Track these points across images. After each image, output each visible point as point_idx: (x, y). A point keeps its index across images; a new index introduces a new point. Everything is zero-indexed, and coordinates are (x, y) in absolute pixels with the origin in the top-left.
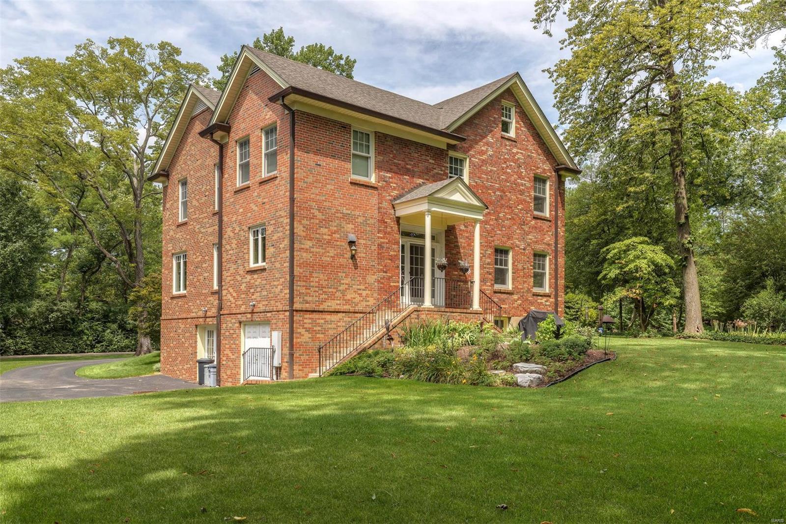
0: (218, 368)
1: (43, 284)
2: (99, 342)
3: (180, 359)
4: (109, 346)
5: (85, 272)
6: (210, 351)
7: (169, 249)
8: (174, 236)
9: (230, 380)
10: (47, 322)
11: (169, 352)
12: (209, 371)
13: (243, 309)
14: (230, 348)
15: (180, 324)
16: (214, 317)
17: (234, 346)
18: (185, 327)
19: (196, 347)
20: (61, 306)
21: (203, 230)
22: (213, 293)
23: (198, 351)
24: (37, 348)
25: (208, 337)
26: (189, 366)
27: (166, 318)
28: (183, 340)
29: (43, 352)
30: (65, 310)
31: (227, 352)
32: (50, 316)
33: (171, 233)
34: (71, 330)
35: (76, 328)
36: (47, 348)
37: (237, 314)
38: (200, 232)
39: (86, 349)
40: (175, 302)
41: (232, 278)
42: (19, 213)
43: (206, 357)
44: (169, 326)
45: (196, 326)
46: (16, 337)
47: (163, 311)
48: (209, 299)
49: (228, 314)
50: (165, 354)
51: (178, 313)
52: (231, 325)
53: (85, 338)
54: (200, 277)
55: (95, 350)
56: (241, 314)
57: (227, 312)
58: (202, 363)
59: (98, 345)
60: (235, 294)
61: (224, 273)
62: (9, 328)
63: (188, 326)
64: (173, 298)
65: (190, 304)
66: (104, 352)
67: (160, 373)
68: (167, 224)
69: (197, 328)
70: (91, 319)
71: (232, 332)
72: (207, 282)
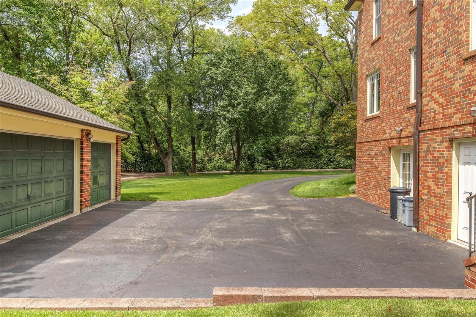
0: (416, 202)
1: (299, 125)
2: (331, 162)
3: (373, 183)
4: (338, 165)
5: (323, 117)
6: (405, 177)
7: (364, 72)
8: (368, 56)
9: (434, 223)
10: (300, 149)
11: (363, 176)
12: (404, 205)
13: (456, 119)
14: (434, 178)
15: (373, 147)
16: (411, 137)
17: (440, 175)
18: (378, 150)
19: (389, 172)
20: (309, 139)
21: (397, 38)
22: (410, 108)
23: (391, 176)
24: (295, 165)
25: (404, 161)
26: (381, 192)
27: (360, 141)
28: (376, 163)
29: (298, 168)
30: (311, 141)
31: (430, 183)
32: (302, 145)
33: (366, 54)
34: (314, 154)
35: (318, 153)
36: (301, 165)
37: (446, 128)
38: (395, 41)
39: (323, 166)
40: (368, 124)
41: (438, 77)
42: (276, 77)
43: (401, 186)
44: (363, 149)
45: (390, 148)
46: (283, 158)
47: (358, 135)
48: (404, 116)
49: (431, 130)
50: (360, 177)
51: (371, 136)
52: (434, 145)
53: (323, 159)
54: (394, 93)
55: (329, 167)
56: (453, 127)
57: (430, 127)
58: (394, 193)
59: (331, 164)
60: (442, 100)
61: (425, 74)
62: (279, 153)
63: (381, 148)
64: (367, 120)
65: (383, 124)
66: (335, 168)
67: (355, 195)
68: (362, 48)
69: (390, 150)
70: (327, 147)
71: (437, 154)
72: (402, 96)
